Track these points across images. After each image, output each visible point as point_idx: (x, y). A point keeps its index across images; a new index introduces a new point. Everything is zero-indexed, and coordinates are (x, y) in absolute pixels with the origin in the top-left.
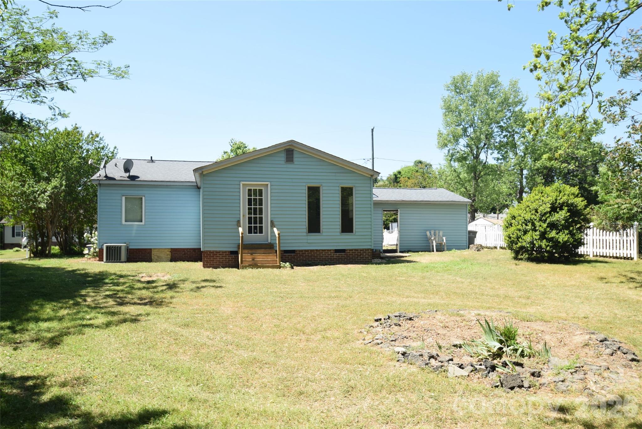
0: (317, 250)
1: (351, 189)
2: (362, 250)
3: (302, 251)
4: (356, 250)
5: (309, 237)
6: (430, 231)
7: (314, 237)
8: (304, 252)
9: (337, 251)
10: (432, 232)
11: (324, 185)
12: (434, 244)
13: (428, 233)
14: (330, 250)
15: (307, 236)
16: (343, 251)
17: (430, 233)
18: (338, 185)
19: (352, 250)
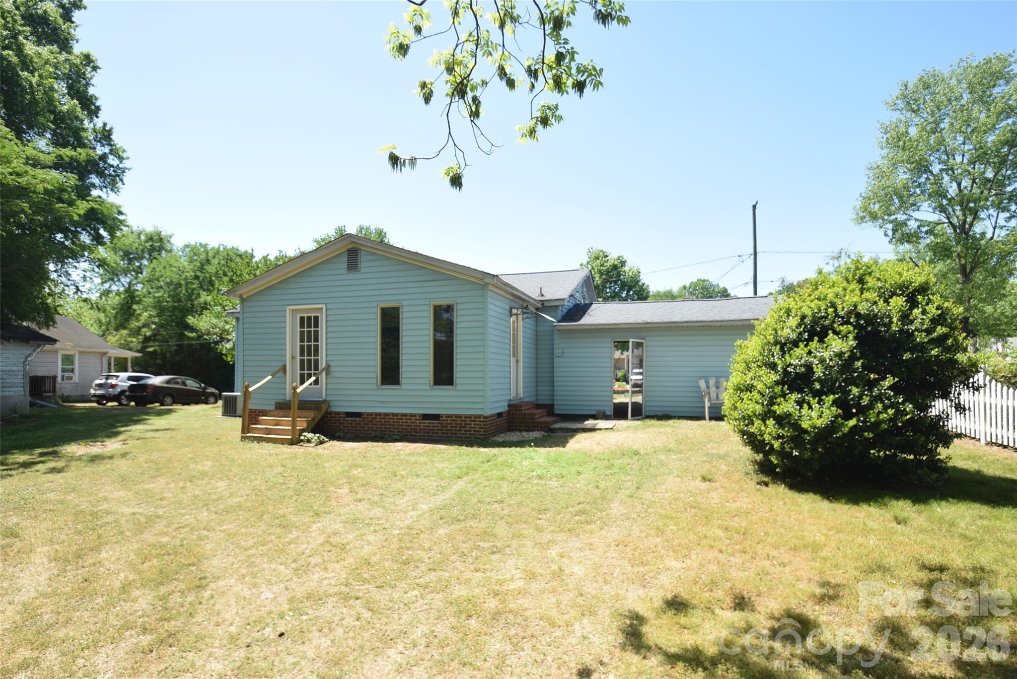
0: (393, 414)
1: (449, 309)
2: (469, 417)
3: (371, 414)
4: (457, 416)
5: (380, 392)
6: (707, 379)
7: (391, 391)
8: (374, 416)
9: (426, 417)
10: (712, 382)
11: (404, 303)
12: (707, 405)
13: (702, 384)
14: (414, 415)
15: (378, 389)
16: (436, 417)
17: (707, 382)
18: (427, 302)
19: (450, 416)
